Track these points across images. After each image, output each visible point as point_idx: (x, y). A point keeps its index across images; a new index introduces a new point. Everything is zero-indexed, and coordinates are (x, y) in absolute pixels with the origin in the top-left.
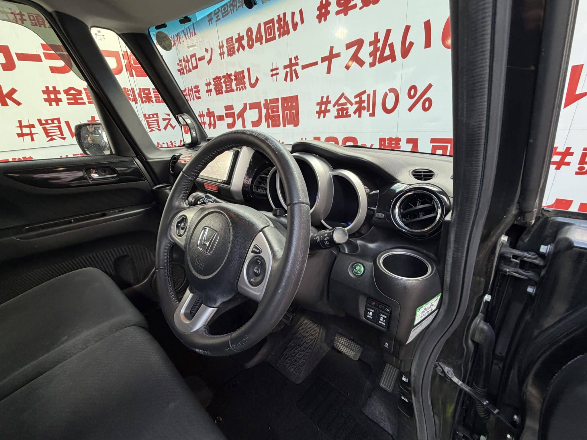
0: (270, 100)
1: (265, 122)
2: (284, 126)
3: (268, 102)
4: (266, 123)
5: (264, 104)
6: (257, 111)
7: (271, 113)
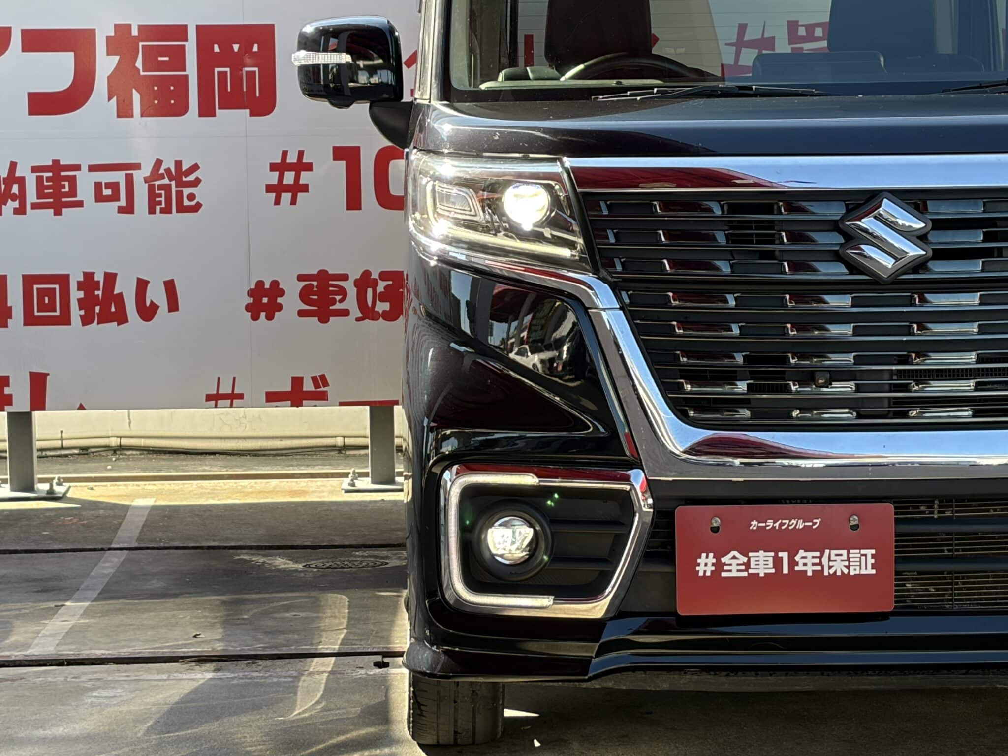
0: (140, 27)
1: (110, 99)
2: (206, 110)
3: (135, 32)
4: (114, 99)
5: (108, 39)
6: (68, 58)
7: (143, 71)
